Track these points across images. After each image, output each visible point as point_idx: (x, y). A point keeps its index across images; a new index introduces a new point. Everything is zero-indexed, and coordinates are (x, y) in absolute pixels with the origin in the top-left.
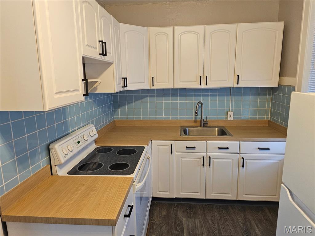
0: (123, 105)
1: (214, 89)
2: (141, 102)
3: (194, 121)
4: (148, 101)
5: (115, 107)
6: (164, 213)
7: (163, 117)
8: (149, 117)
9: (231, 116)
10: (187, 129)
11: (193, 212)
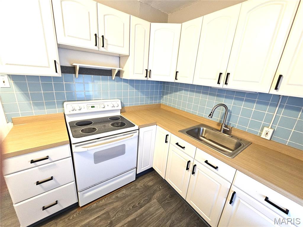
0: (167, 93)
1: (249, 93)
2: (178, 93)
3: (218, 124)
4: (183, 94)
5: (163, 94)
6: (150, 184)
7: (191, 111)
8: (181, 108)
9: (267, 134)
10: (202, 128)
11: (169, 201)
